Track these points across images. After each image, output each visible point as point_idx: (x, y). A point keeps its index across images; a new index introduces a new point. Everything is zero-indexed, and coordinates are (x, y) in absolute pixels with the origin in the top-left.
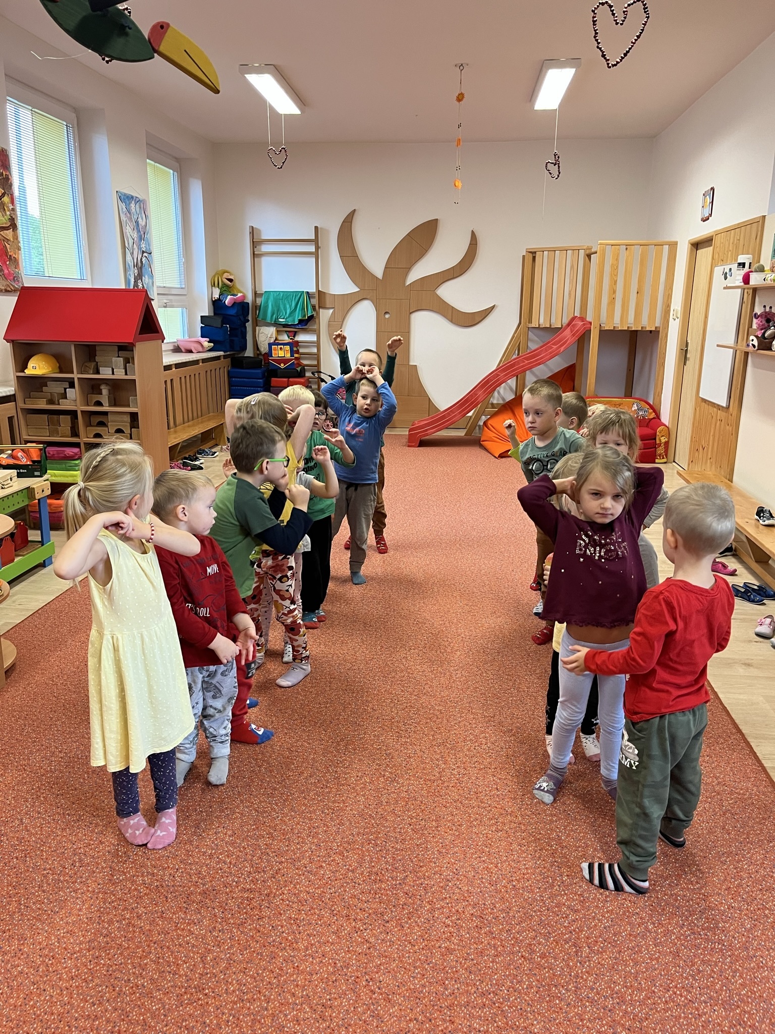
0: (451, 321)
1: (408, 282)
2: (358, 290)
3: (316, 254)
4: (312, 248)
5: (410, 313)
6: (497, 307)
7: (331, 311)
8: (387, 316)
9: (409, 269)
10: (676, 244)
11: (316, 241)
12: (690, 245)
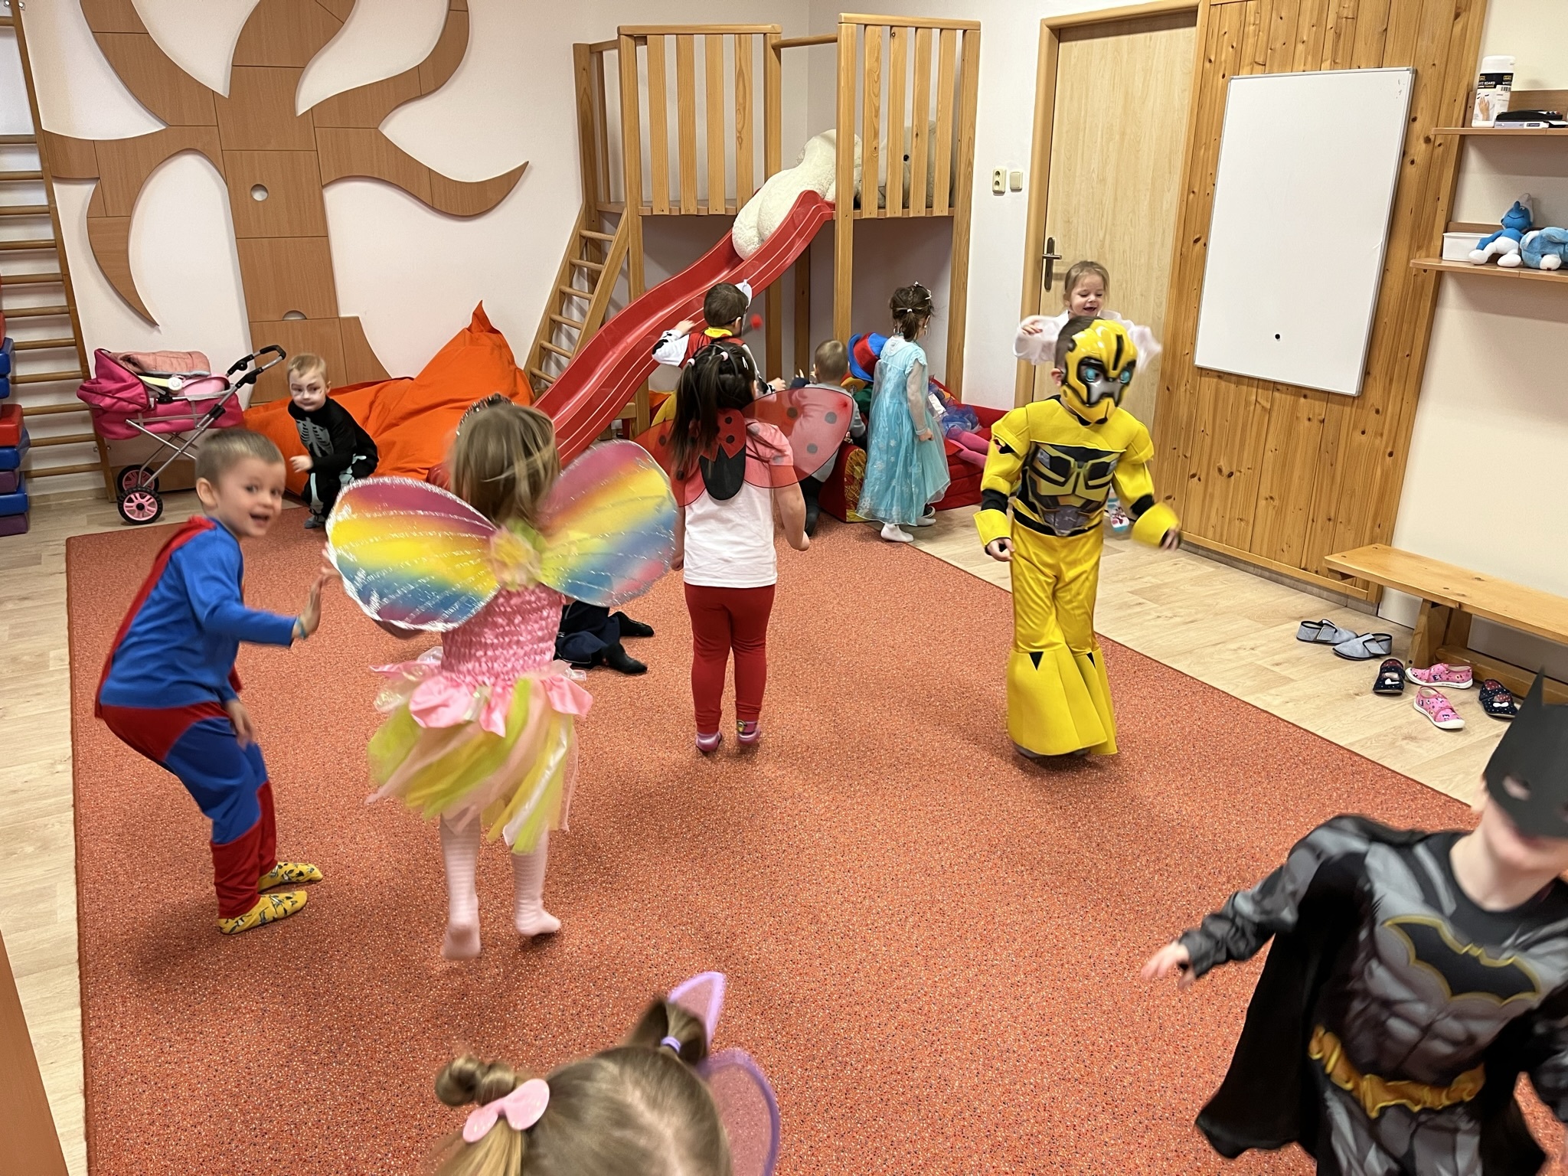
0: (432, 207)
1: (302, 107)
2: (163, 127)
3: (16, 25)
5: (324, 187)
6: (531, 168)
7: (91, 188)
8: (259, 196)
9: (297, 70)
10: (977, 27)
12: (1047, 30)
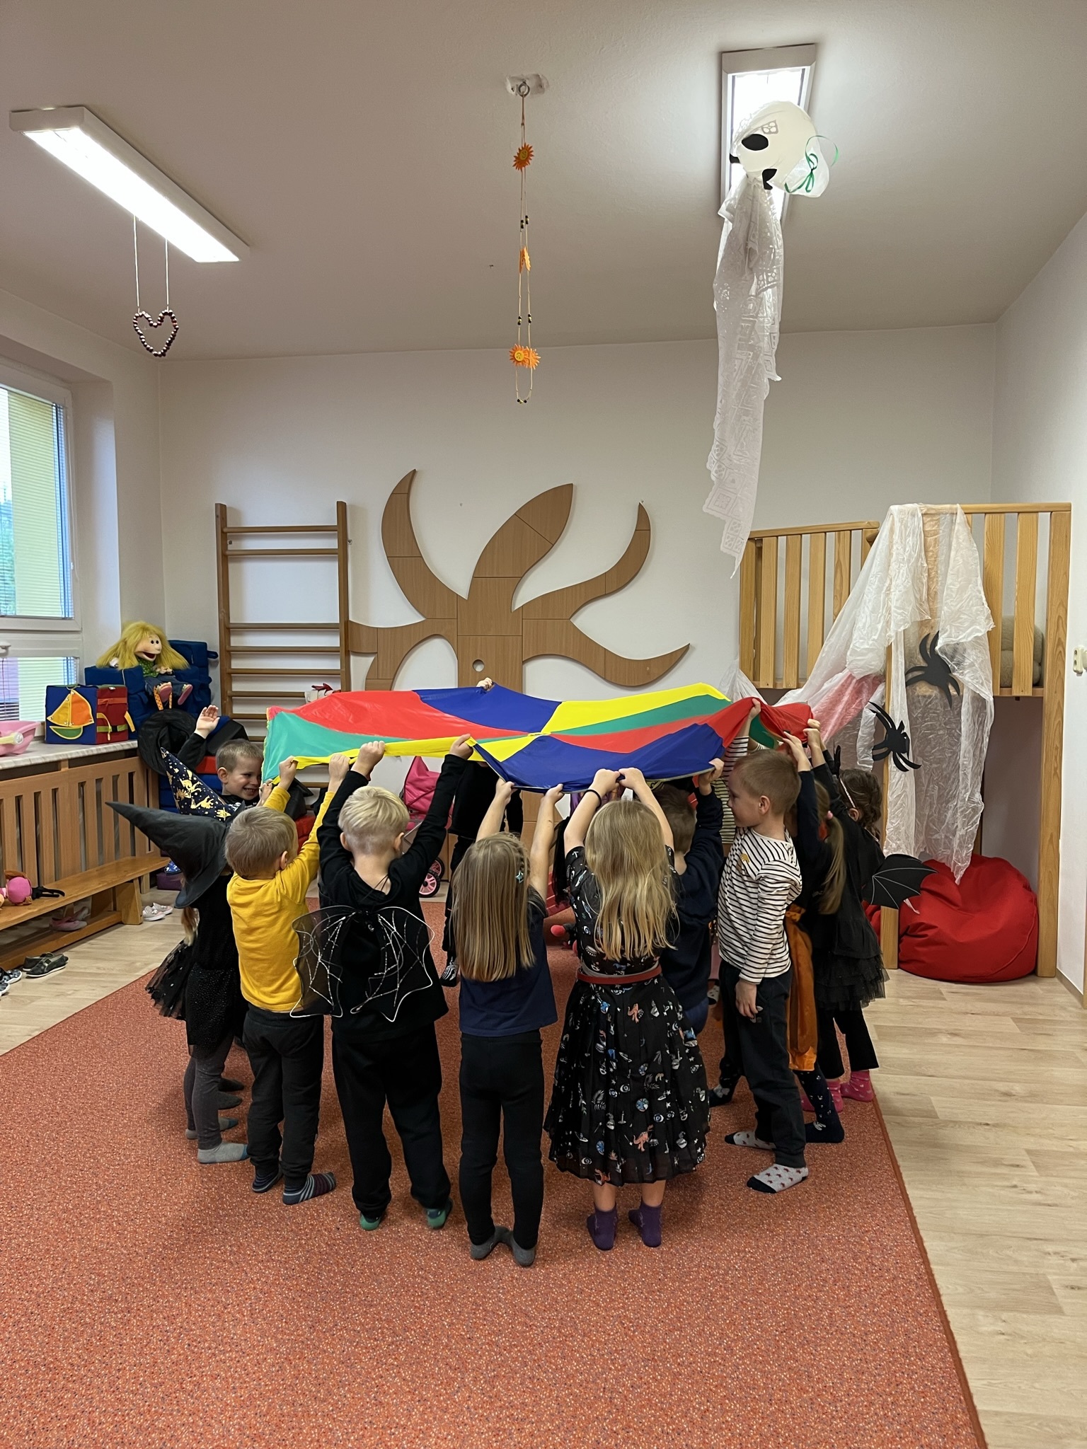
0: (605, 679)
1: (519, 604)
2: (423, 619)
3: (341, 555)
4: (332, 544)
5: (524, 662)
6: (694, 648)
7: (371, 659)
8: (476, 668)
9: (518, 579)
10: (1068, 508)
11: (341, 529)
